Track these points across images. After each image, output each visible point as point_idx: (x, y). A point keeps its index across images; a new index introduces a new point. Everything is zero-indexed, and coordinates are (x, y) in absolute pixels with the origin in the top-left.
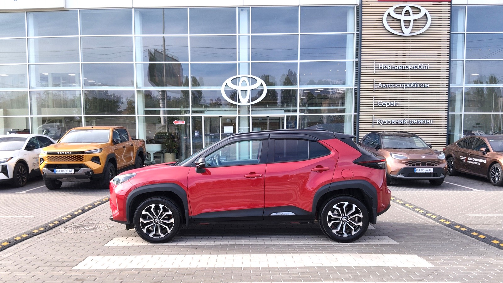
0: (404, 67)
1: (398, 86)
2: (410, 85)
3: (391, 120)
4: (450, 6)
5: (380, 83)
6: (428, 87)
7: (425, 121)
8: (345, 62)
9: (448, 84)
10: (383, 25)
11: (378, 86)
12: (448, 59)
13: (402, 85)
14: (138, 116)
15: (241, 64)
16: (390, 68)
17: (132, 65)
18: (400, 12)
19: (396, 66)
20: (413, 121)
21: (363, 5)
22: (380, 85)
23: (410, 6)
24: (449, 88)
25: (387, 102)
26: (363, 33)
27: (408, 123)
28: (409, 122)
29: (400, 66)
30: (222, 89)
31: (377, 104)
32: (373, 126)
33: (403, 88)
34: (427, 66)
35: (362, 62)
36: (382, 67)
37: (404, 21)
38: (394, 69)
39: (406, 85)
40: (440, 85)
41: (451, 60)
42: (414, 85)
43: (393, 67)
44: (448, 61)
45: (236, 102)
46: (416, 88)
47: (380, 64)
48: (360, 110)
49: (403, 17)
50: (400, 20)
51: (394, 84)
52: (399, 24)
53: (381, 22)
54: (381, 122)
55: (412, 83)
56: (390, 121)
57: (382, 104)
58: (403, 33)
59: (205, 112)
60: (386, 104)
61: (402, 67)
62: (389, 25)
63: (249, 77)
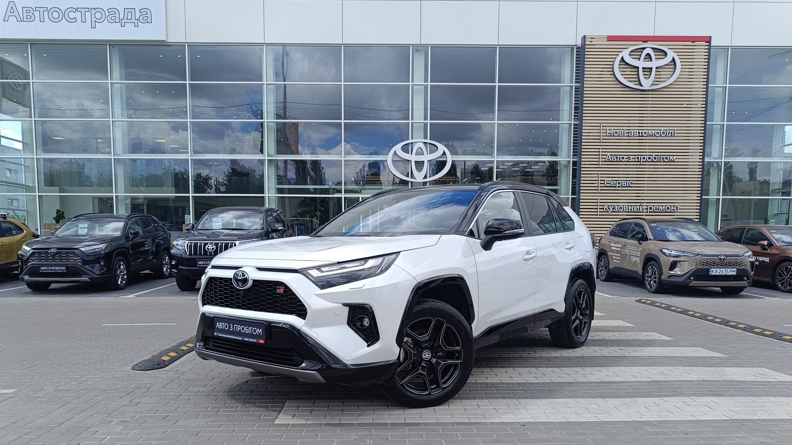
0: (642, 133)
1: (632, 158)
2: (649, 158)
3: (624, 206)
4: (707, 47)
5: (609, 154)
6: (674, 161)
7: (670, 207)
8: (558, 125)
9: (701, 157)
10: (614, 74)
11: (606, 158)
12: (703, 122)
13: (638, 158)
14: (269, 195)
15: (414, 124)
16: (621, 134)
17: (262, 124)
18: (638, 57)
19: (630, 131)
20: (652, 207)
21: (586, 47)
22: (608, 157)
23: (651, 48)
24: (703, 162)
25: (618, 181)
26: (585, 86)
27: (646, 211)
28: (647, 209)
29: (635, 131)
30: (389, 158)
31: (604, 184)
32: (599, 213)
33: (640, 162)
34: (673, 131)
35: (583, 125)
36: (612, 132)
37: (643, 68)
38: (627, 135)
39: (644, 158)
40: (689, 159)
41: (707, 123)
42: (655, 158)
43: (626, 133)
44: (703, 125)
45: (408, 176)
46: (658, 162)
47: (608, 128)
48: (581, 191)
49: (641, 64)
50: (638, 68)
51: (627, 157)
52: (636, 73)
53: (611, 70)
54: (609, 209)
55: (652, 155)
56: (622, 207)
57: (610, 184)
58: (642, 86)
59: (363, 191)
60: (616, 184)
61: (639, 133)
62: (622, 75)
63: (426, 143)
